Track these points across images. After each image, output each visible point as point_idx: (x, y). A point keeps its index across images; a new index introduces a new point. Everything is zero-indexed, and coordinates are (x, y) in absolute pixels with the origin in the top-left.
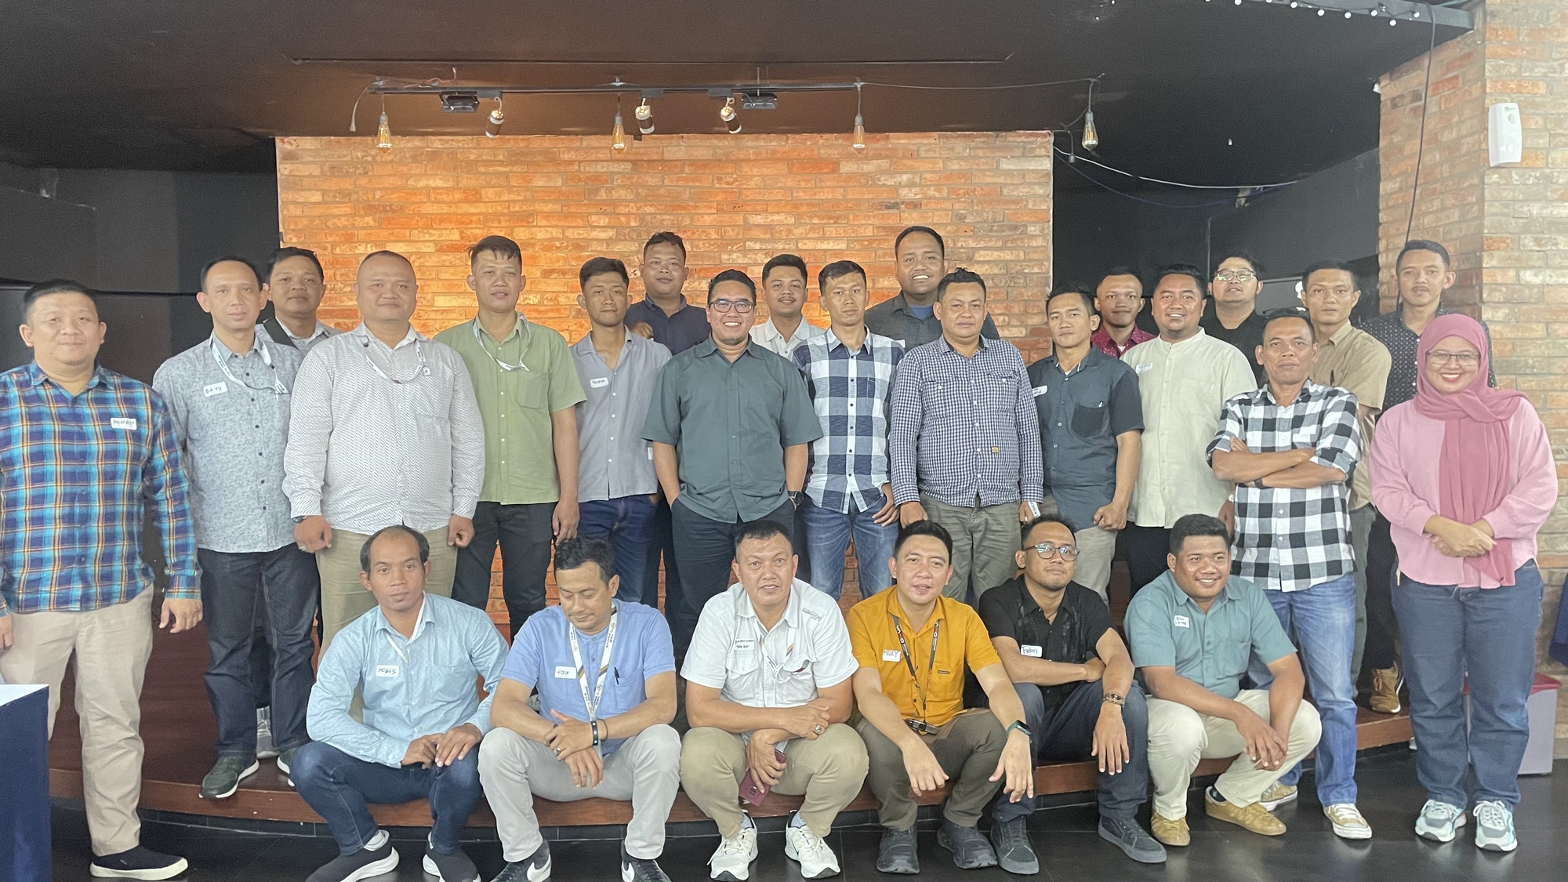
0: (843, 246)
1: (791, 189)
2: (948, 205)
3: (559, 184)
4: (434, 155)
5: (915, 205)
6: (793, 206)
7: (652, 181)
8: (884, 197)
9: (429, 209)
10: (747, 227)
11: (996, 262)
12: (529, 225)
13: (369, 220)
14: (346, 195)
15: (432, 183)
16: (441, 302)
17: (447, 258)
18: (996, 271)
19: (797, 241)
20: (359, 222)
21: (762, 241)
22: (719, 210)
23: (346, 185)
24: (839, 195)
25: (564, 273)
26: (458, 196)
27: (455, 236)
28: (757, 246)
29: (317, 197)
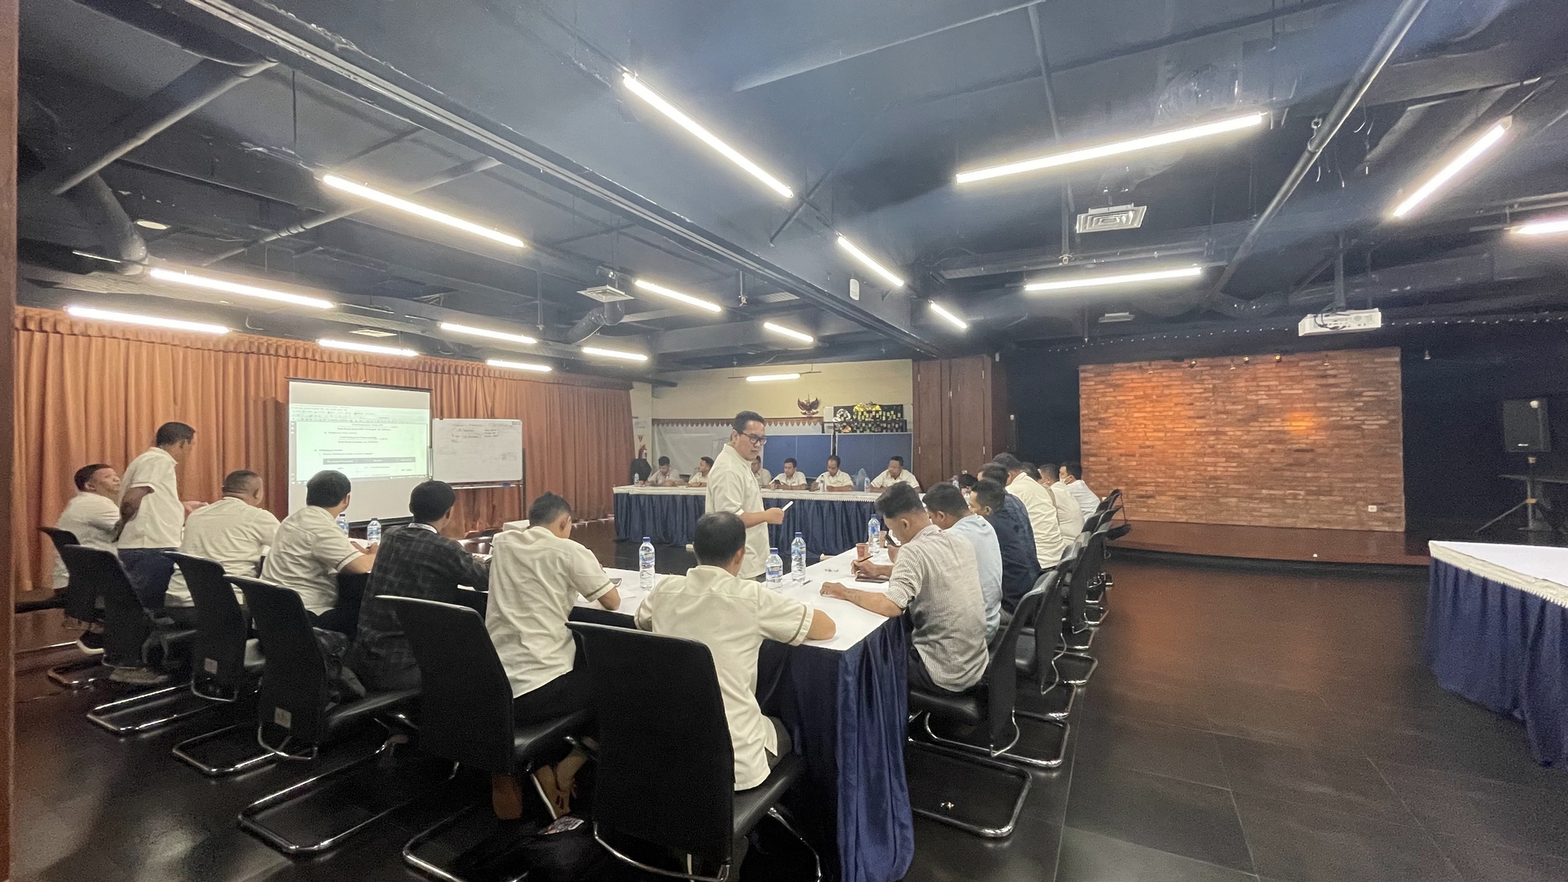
0: (1301, 391)
1: (1278, 373)
2: (1349, 375)
3: (1181, 374)
4: (1134, 368)
5: (1334, 376)
6: (1278, 378)
7: (1218, 372)
8: (1320, 373)
9: (1131, 385)
10: (1258, 386)
11: (1374, 396)
12: (1170, 389)
13: (1111, 390)
14: (1102, 382)
15: (1134, 376)
16: (1136, 415)
17: (1139, 401)
18: (1374, 399)
19: (1280, 390)
20: (1107, 390)
21: (1265, 391)
22: (1247, 381)
23: (1103, 378)
24: (1299, 373)
25: (1183, 404)
26: (1142, 380)
27: (1142, 393)
28: (1263, 393)
29: (1093, 383)
